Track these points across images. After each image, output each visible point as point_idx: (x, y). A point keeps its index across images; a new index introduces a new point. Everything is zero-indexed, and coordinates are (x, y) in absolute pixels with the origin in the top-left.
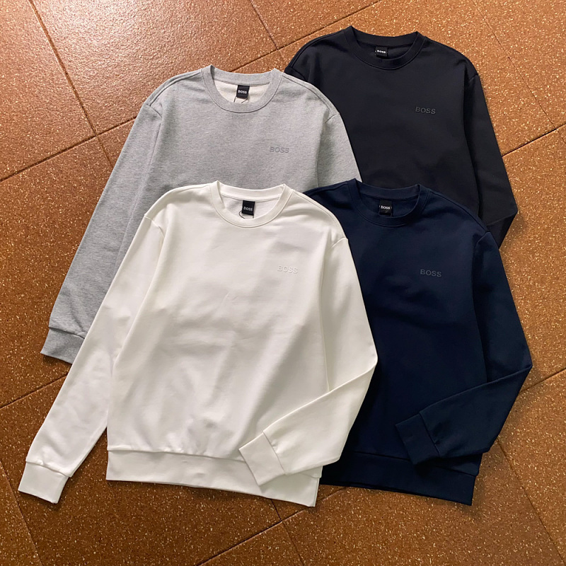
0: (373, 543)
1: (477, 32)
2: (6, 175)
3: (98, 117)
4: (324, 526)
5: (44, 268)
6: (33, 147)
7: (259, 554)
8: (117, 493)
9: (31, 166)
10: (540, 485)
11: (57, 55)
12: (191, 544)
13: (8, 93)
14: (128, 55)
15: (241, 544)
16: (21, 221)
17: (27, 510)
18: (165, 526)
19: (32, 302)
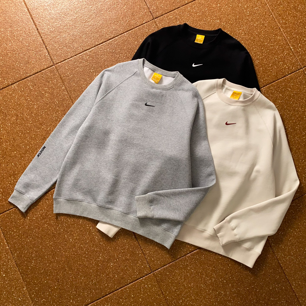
0: (199, 284)
1: (263, 12)
2: (5, 86)
3: (55, 54)
4: (174, 275)
5: (27, 137)
6: (19, 71)
7: (141, 289)
8: (67, 257)
9: (19, 81)
10: (285, 256)
11: (32, 18)
12: (106, 283)
13: (5, 40)
14: (72, 20)
15: (131, 284)
16: (14, 112)
17: (20, 265)
18: (92, 274)
19: (21, 156)
